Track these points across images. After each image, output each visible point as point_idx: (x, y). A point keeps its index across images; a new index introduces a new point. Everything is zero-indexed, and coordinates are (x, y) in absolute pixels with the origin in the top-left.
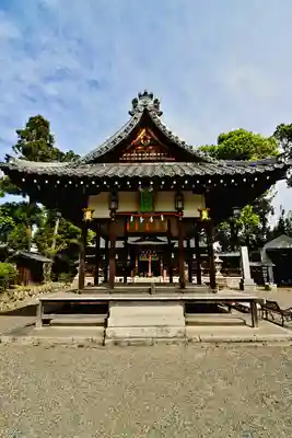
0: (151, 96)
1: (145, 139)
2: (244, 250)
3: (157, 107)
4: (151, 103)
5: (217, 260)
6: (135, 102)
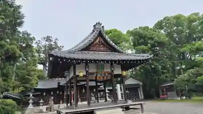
5: (107, 91)
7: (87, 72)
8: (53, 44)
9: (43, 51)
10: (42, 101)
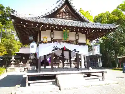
7: (52, 38)
10: (21, 63)
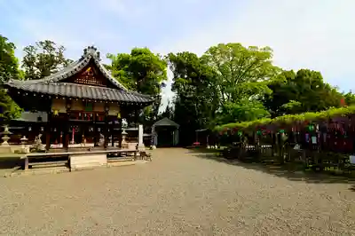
0: (96, 49)
1: (90, 73)
2: (141, 127)
3: (98, 56)
4: (95, 54)
5: (124, 132)
6: (85, 50)
8: (56, 55)
9: (38, 64)
10: (25, 138)
